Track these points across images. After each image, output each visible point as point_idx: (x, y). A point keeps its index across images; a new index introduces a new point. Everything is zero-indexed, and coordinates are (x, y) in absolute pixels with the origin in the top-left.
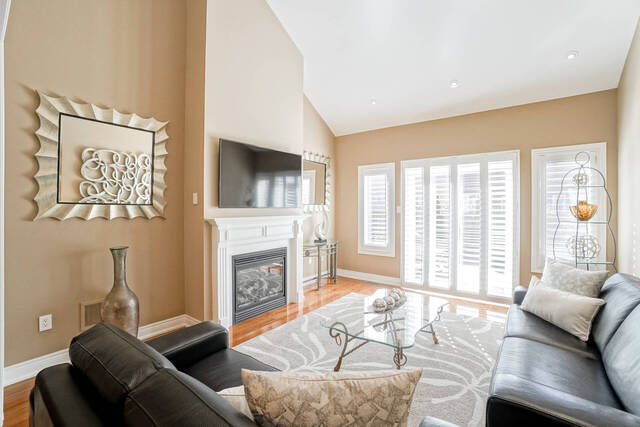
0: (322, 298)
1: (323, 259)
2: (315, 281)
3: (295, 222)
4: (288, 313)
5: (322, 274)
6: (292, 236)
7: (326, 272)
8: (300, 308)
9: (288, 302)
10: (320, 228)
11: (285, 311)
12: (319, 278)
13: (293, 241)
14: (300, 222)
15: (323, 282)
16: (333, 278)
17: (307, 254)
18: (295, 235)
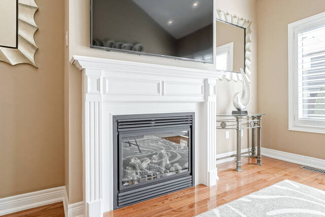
0: (242, 183)
1: (243, 134)
2: (233, 159)
3: (205, 81)
4: (196, 199)
5: (243, 151)
6: (201, 99)
7: (246, 150)
8: (213, 194)
9: (196, 183)
10: (239, 96)
11: (192, 195)
12: (238, 156)
13: (202, 105)
14: (212, 82)
15: (243, 161)
16: (255, 159)
17: (223, 126)
18: (205, 98)
